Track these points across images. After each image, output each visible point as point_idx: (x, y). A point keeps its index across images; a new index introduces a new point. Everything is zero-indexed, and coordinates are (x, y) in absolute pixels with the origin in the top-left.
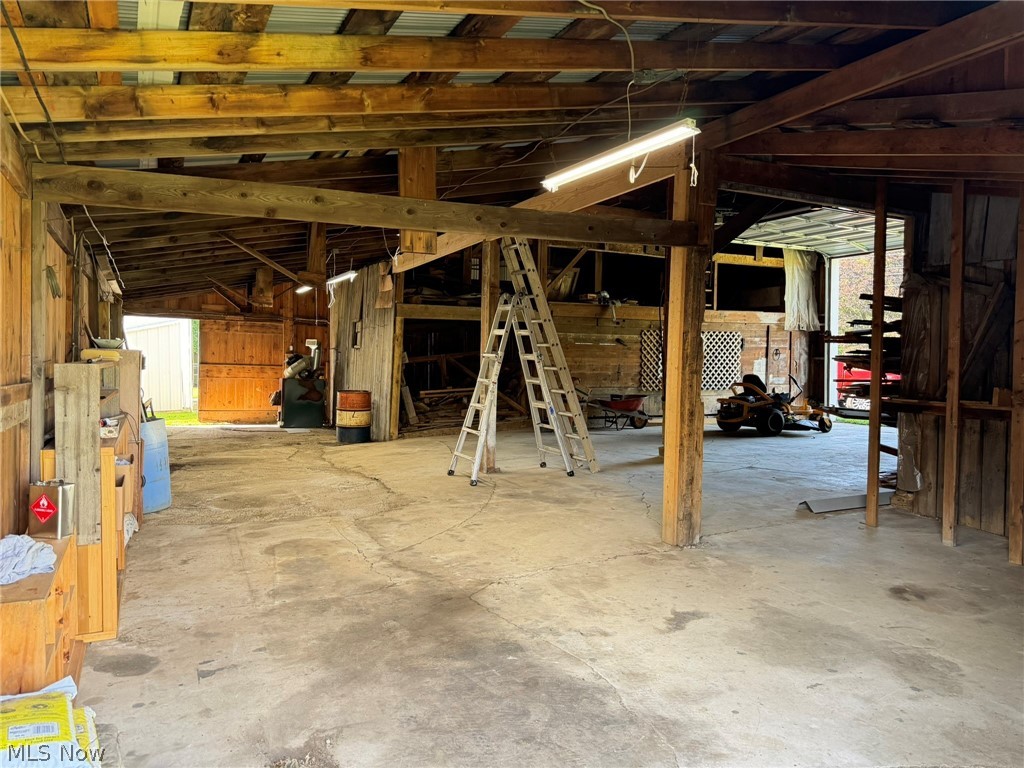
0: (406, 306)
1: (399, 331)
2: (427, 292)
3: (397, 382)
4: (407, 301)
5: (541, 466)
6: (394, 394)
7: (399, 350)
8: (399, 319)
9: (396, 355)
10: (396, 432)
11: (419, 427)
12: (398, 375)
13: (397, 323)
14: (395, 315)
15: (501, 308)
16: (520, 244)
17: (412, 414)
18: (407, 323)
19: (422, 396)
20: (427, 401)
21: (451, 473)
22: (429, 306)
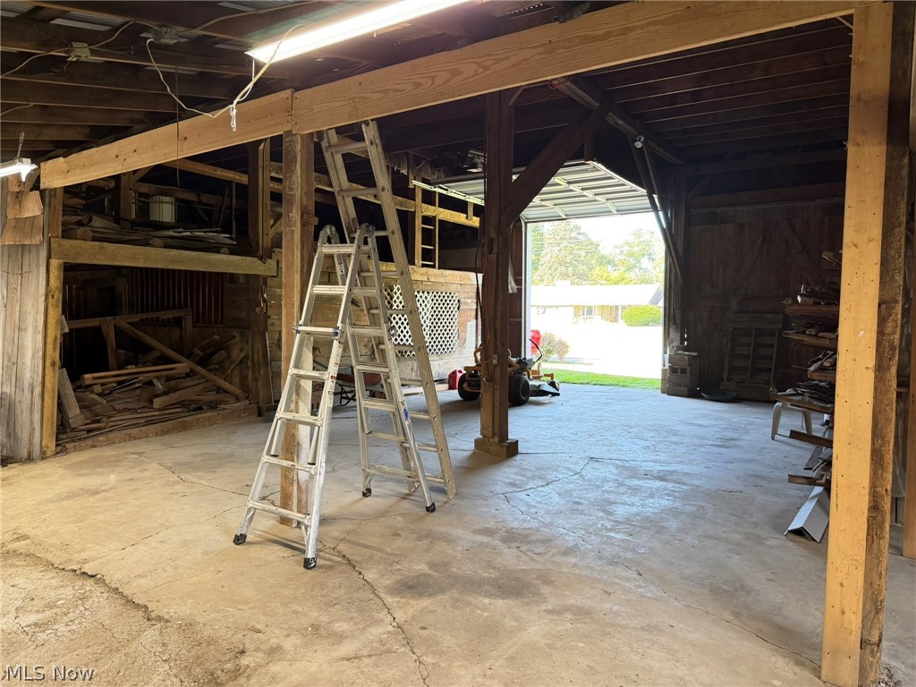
0: (66, 242)
1: (56, 282)
2: (98, 222)
3: (53, 364)
4: (67, 234)
5: (365, 495)
6: (48, 384)
7: (55, 313)
8: (55, 263)
9: (51, 321)
10: (51, 444)
11: (89, 431)
12: (54, 354)
13: (52, 268)
14: (49, 257)
15: (325, 249)
16: (372, 143)
17: (74, 411)
18: (69, 269)
19: (87, 382)
20: (98, 389)
21: (240, 540)
22: (106, 244)
